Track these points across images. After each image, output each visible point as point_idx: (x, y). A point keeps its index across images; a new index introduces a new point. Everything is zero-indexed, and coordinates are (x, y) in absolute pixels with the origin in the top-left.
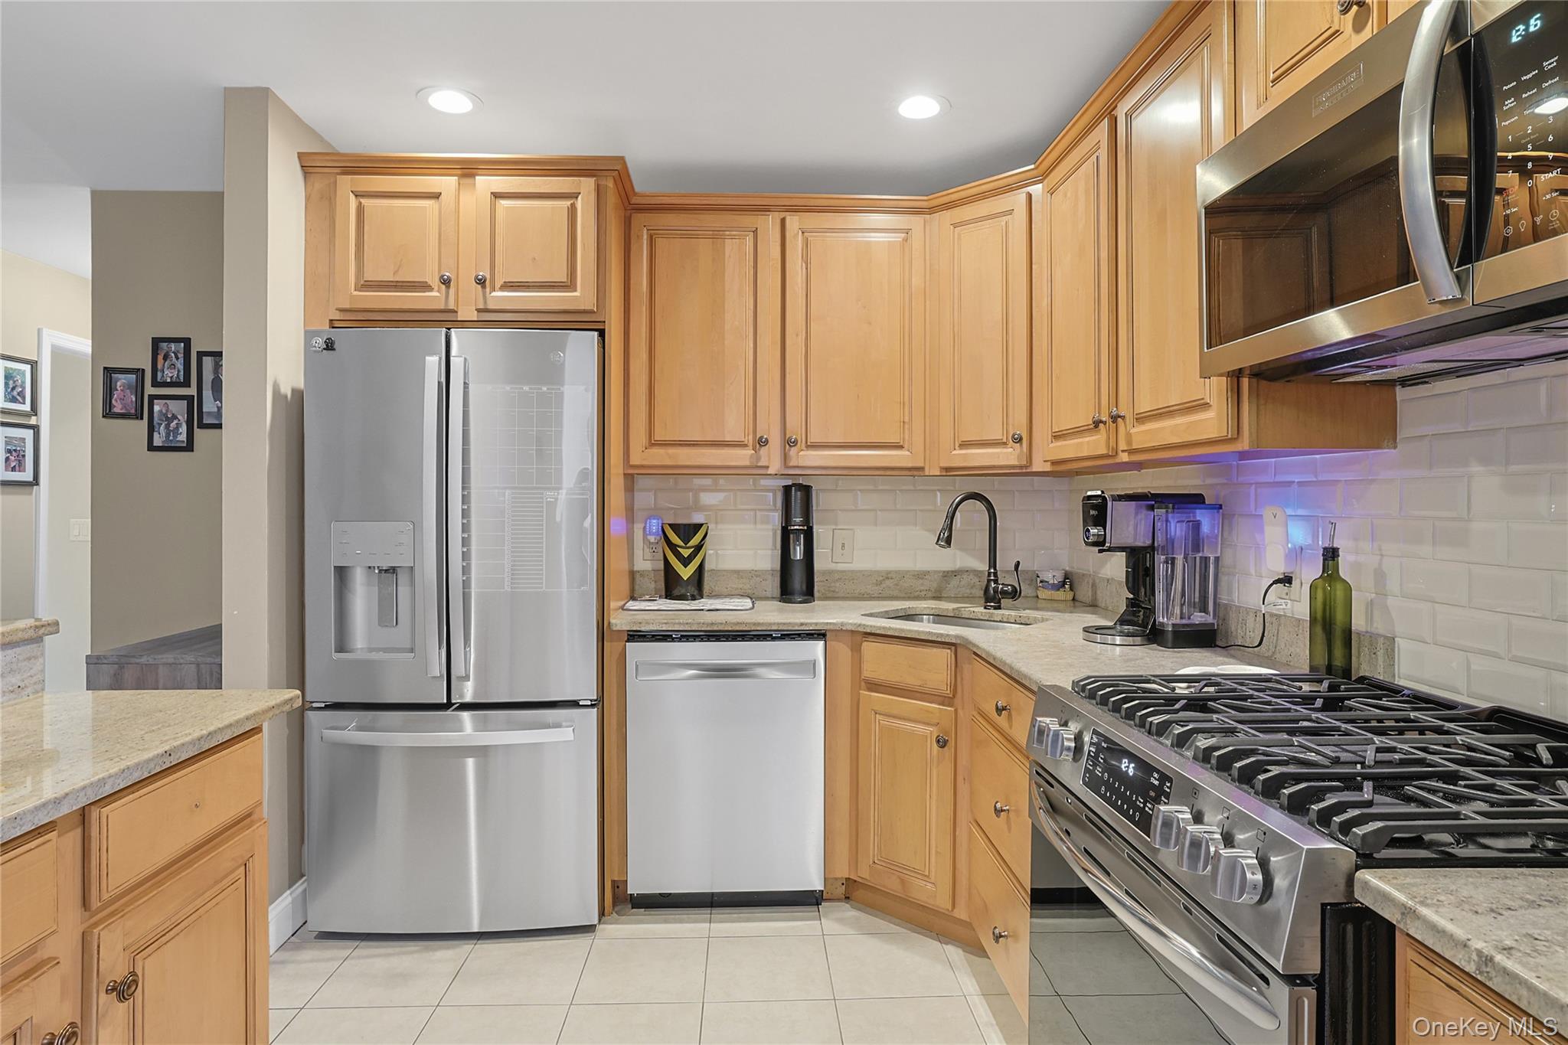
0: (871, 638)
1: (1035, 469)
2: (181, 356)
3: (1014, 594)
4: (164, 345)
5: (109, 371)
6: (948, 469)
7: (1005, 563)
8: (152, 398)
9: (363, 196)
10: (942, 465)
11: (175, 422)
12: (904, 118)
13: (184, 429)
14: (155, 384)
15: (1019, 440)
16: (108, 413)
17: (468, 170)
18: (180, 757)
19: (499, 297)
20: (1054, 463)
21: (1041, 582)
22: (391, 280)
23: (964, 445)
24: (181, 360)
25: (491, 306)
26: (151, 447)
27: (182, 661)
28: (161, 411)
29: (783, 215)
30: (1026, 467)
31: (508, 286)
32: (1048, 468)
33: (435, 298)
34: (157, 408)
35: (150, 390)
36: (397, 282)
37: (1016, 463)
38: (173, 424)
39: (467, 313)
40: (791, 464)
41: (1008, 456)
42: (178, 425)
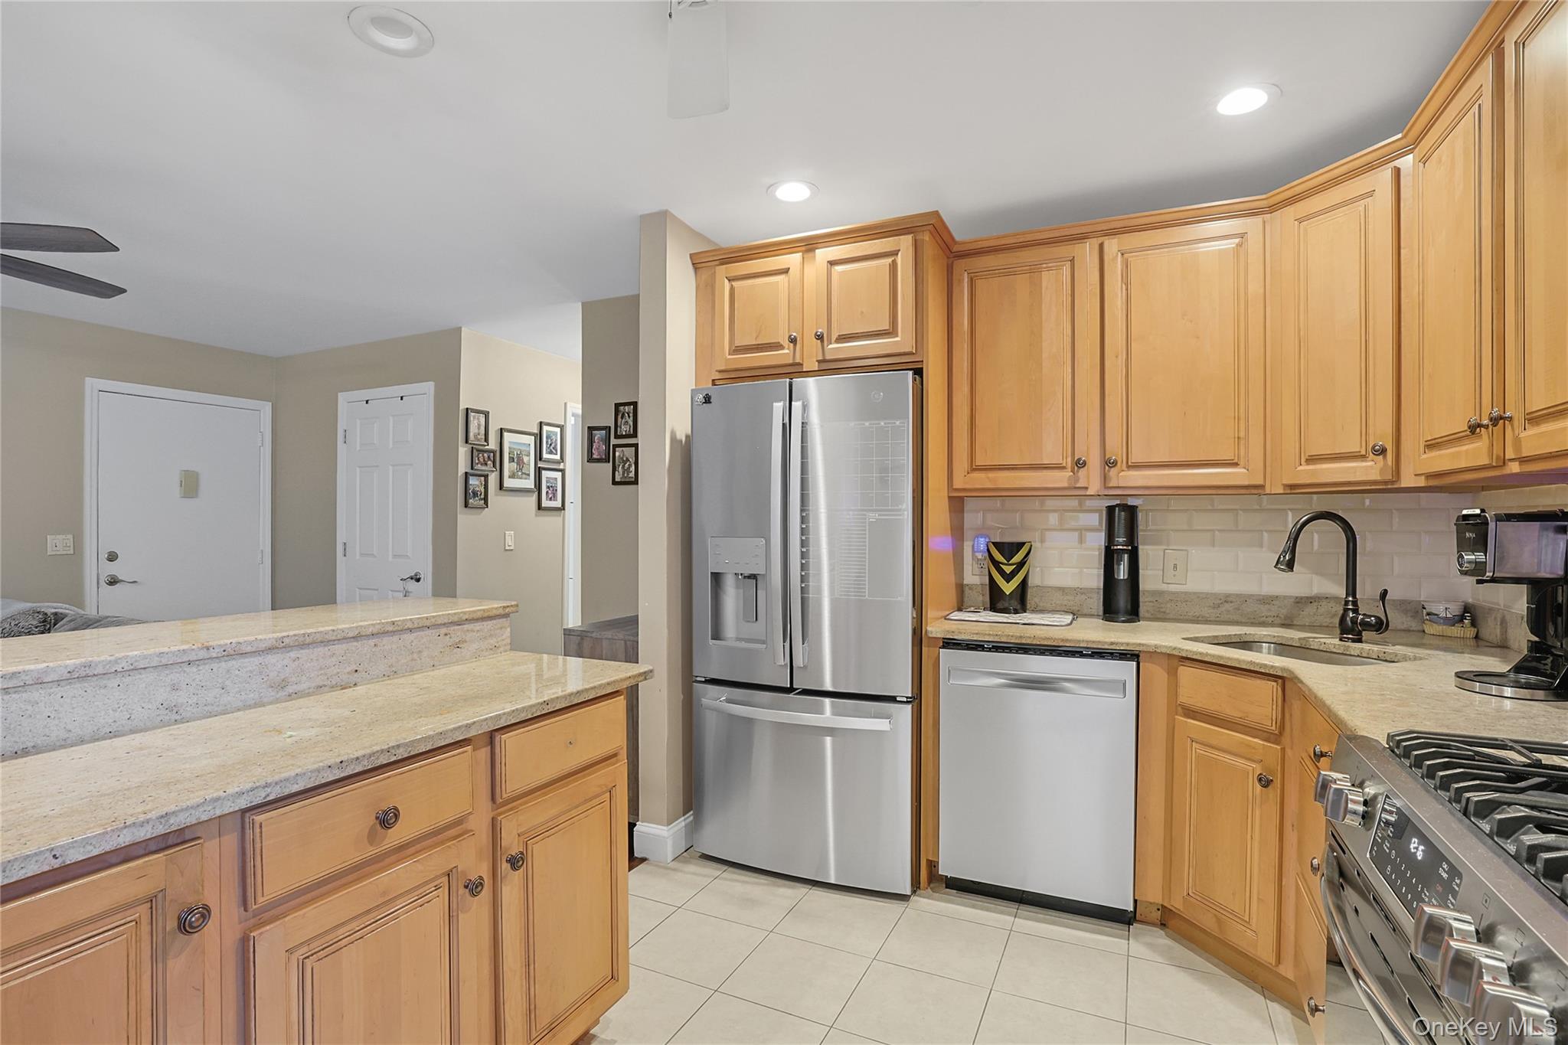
0: (1188, 663)
1: (1404, 484)
2: (631, 415)
3: (1380, 626)
4: (622, 408)
5: (591, 429)
6: (1292, 487)
7: (1367, 591)
8: (615, 446)
9: (733, 280)
10: (1285, 482)
11: (628, 463)
12: (1223, 115)
13: (633, 468)
14: (617, 437)
15: (1383, 451)
16: (591, 460)
17: (809, 245)
18: (555, 706)
19: (834, 349)
20: (1429, 476)
21: (1428, 614)
22: (754, 343)
23: (1312, 460)
24: (631, 418)
25: (828, 357)
26: (614, 483)
27: (616, 638)
28: (619, 456)
29: (1101, 240)
30: (1393, 482)
31: (842, 338)
32: (1421, 482)
33: (785, 354)
34: (617, 454)
35: (613, 441)
36: (759, 345)
37: (1379, 478)
38: (627, 465)
39: (811, 365)
40: (1111, 485)
41: (1369, 470)
42: (630, 466)
